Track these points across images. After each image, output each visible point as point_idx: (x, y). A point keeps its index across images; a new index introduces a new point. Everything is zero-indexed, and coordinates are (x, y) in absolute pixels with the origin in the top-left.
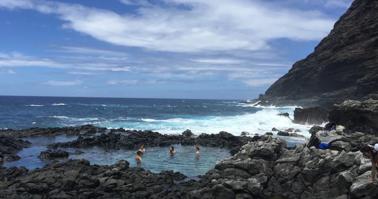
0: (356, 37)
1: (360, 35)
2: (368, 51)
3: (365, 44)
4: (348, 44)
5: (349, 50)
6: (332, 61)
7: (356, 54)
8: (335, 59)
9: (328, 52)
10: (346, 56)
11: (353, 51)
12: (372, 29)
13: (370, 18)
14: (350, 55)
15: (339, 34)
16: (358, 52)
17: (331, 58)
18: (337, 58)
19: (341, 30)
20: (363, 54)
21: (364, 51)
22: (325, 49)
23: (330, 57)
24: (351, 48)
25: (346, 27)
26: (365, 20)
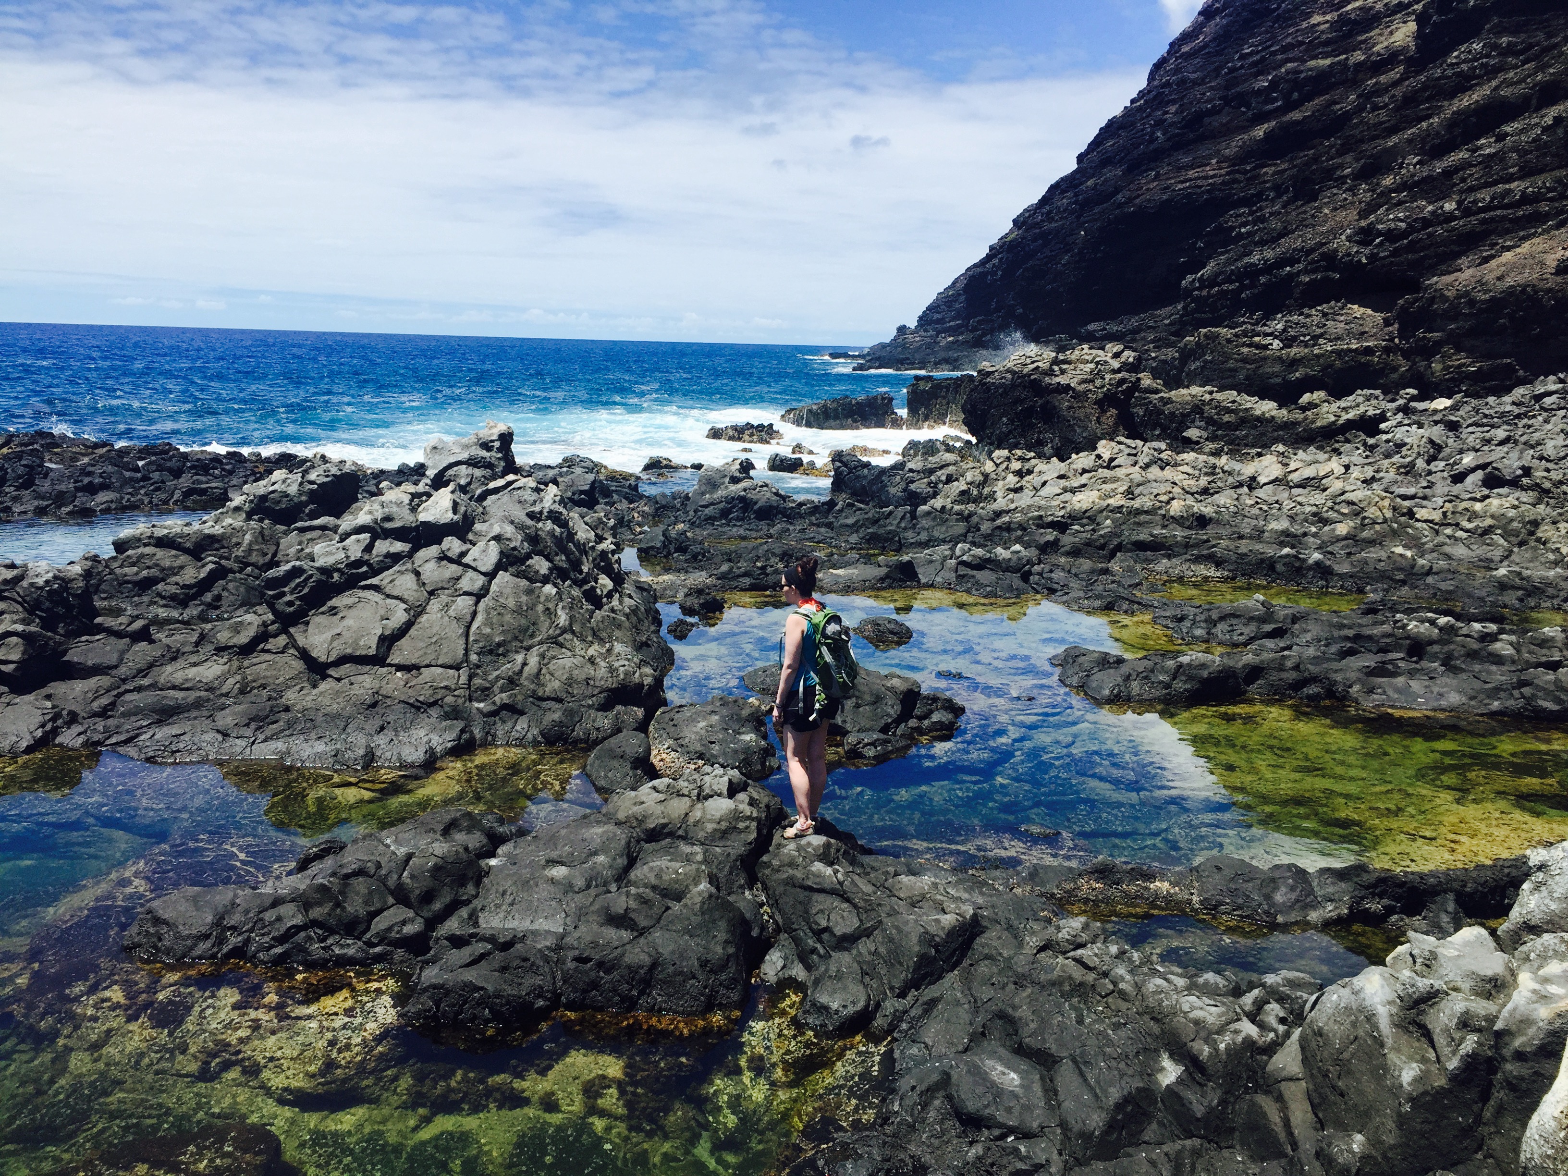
0: (1207, 120)
1: (1219, 112)
2: (1238, 171)
3: (1233, 146)
4: (1178, 144)
5: (1179, 169)
6: (1120, 205)
7: (1199, 182)
8: (1130, 200)
9: (1113, 173)
10: (1166, 188)
11: (1191, 174)
12: (1260, 92)
13: (1258, 52)
14: (1180, 186)
15: (1157, 109)
16: (1206, 178)
17: (1120, 197)
18: (1138, 196)
19: (1167, 91)
20: (1223, 183)
21: (1228, 174)
22: (1106, 162)
23: (1117, 191)
24: (1186, 160)
25: (1182, 82)
26: (1243, 57)
